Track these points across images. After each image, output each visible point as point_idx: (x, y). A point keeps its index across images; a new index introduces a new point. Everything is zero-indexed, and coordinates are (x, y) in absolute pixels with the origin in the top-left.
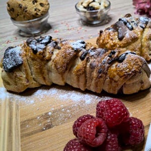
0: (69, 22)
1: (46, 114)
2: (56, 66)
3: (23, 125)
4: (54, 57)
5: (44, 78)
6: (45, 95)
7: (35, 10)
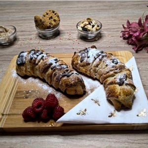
0: (72, 33)
1: (29, 91)
2: (39, 68)
3: (17, 92)
4: (40, 63)
5: (34, 73)
6: (32, 81)
7: (50, 23)
